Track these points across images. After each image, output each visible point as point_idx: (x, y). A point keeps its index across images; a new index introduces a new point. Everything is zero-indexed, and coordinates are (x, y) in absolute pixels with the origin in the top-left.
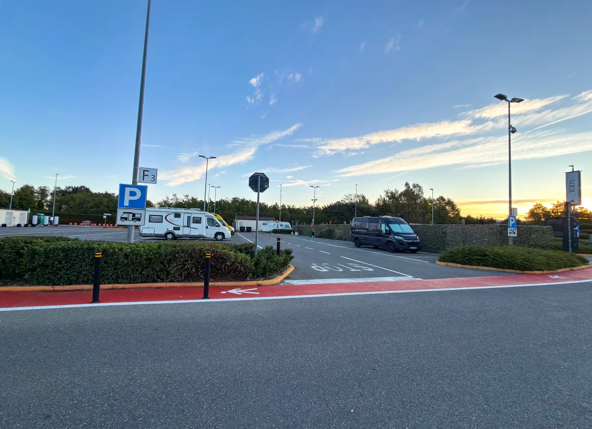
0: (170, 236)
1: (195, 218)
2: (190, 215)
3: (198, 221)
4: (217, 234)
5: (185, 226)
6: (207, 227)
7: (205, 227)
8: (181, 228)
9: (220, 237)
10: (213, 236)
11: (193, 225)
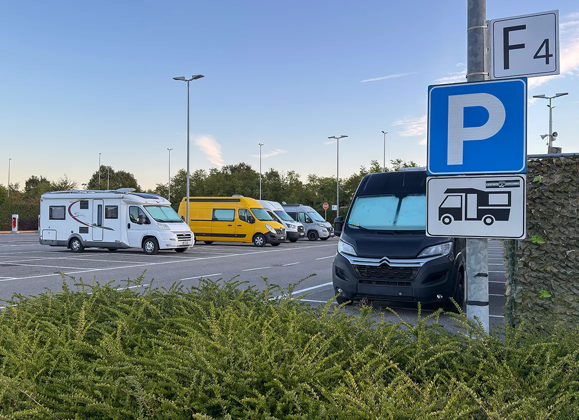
0: (76, 245)
1: (109, 209)
2: (100, 202)
3: (113, 213)
4: (146, 239)
5: (95, 225)
6: (129, 225)
7: (126, 226)
8: (90, 229)
9: (150, 246)
10: (138, 245)
11: (106, 222)
